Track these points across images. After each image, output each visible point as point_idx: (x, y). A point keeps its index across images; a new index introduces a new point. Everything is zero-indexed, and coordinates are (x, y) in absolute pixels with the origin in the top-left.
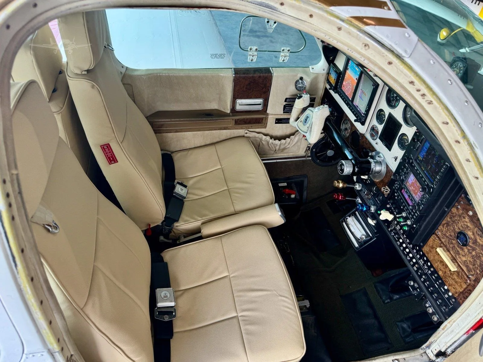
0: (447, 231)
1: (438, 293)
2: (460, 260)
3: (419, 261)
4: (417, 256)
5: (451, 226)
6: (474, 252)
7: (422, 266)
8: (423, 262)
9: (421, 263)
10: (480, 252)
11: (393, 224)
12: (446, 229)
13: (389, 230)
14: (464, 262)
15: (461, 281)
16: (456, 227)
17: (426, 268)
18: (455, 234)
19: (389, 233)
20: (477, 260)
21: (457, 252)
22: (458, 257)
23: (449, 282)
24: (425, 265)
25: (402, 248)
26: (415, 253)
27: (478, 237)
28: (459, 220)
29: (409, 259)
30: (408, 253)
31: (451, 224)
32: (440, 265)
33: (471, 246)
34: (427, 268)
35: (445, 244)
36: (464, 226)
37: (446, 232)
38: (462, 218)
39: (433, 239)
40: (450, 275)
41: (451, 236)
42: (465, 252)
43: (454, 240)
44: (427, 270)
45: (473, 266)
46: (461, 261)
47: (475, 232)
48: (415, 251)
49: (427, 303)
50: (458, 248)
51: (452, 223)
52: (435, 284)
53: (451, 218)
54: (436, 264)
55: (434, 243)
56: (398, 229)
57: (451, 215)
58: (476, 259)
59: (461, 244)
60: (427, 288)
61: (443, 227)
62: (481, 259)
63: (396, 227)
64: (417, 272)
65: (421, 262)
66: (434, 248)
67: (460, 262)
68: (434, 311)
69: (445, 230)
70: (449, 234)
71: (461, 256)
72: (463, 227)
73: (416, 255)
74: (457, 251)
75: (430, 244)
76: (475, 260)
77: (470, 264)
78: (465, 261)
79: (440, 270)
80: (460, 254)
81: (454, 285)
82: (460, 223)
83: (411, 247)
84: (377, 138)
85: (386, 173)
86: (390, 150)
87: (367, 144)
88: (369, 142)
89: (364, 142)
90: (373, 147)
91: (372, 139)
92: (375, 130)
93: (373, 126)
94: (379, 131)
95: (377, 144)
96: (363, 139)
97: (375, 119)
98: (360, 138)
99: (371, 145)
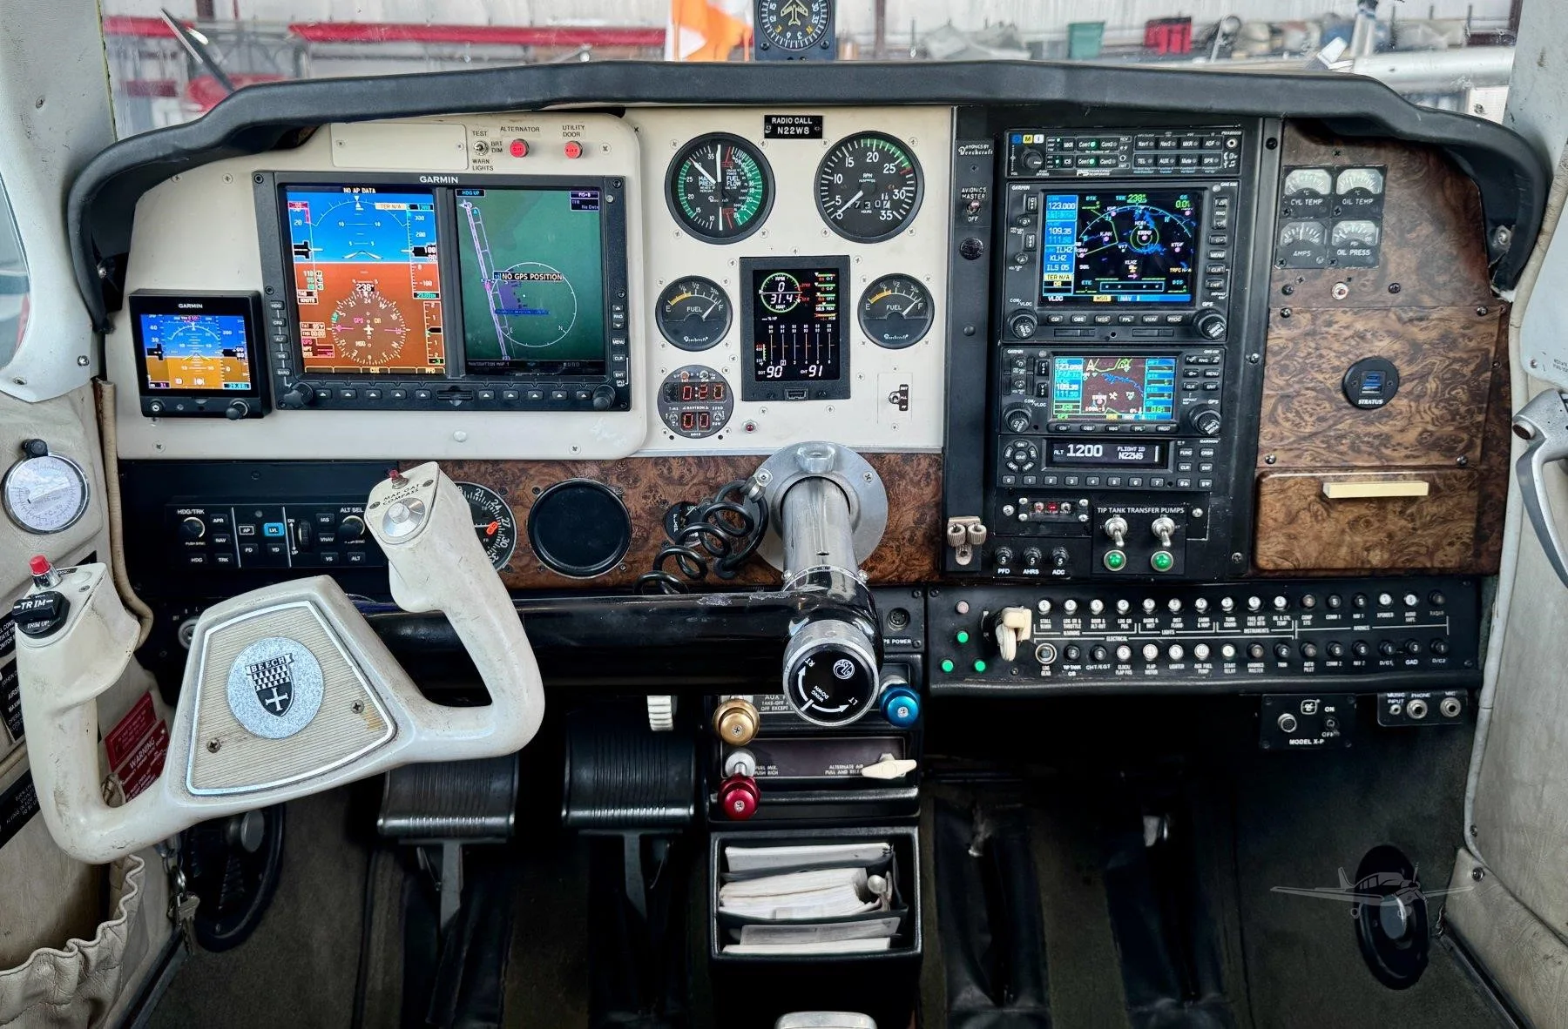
0: (1298, 420)
1: (1385, 637)
2: (1404, 452)
3: (1246, 631)
4: (1226, 625)
5: (1303, 392)
6: (1430, 379)
7: (1271, 634)
8: (1261, 620)
9: (1259, 631)
10: (1447, 363)
11: (1039, 642)
12: (1290, 416)
13: (1046, 672)
14: (1420, 443)
15: (1455, 500)
16: (1320, 377)
17: (1284, 623)
18: (1331, 400)
19: (1059, 681)
20: (1453, 393)
21: (1377, 442)
22: (1387, 452)
23: (1423, 550)
24: (1275, 618)
25: (1151, 670)
26: (1210, 628)
27: (1415, 330)
28: (1317, 349)
29: (1208, 666)
30: (1189, 656)
31: (1297, 386)
32: (1358, 539)
33: (1411, 377)
34: (1288, 618)
35: (1318, 464)
36: (1348, 348)
37: (1296, 425)
38: (1324, 329)
39: (1275, 491)
40: (1410, 525)
41: (1321, 419)
42: (1401, 413)
43: (1340, 420)
44: (1295, 624)
45: (1453, 419)
46: (1408, 452)
47: (1398, 327)
48: (1204, 622)
49: (1392, 704)
50: (1372, 429)
51: (1300, 382)
52: (1356, 628)
53: (1283, 370)
54: (1344, 551)
55: (1290, 498)
56: (1077, 633)
57: (1278, 358)
58: (1449, 393)
59: (1381, 402)
60: (1347, 669)
61: (1276, 423)
62: (1464, 376)
63: (1062, 636)
64: (1271, 669)
65: (1257, 627)
66: (1298, 512)
67: (1407, 457)
68: (1427, 695)
69: (1288, 425)
70: (1313, 419)
71: (1398, 438)
72: (1345, 354)
73: (1222, 628)
74: (1375, 437)
75: (1275, 520)
76: (1447, 401)
77: (1442, 426)
78: (1421, 434)
79: (1368, 550)
80: (1388, 437)
81: (1447, 534)
82: (1324, 352)
83: (1181, 625)
84: (729, 410)
85: (888, 493)
86: (845, 393)
87: (681, 481)
88: (691, 461)
89: (656, 486)
90: (729, 460)
91: (703, 436)
92: (688, 390)
93: (665, 384)
94: (726, 376)
95: (750, 428)
96: (635, 481)
97: (663, 346)
98: (614, 493)
99: (712, 464)
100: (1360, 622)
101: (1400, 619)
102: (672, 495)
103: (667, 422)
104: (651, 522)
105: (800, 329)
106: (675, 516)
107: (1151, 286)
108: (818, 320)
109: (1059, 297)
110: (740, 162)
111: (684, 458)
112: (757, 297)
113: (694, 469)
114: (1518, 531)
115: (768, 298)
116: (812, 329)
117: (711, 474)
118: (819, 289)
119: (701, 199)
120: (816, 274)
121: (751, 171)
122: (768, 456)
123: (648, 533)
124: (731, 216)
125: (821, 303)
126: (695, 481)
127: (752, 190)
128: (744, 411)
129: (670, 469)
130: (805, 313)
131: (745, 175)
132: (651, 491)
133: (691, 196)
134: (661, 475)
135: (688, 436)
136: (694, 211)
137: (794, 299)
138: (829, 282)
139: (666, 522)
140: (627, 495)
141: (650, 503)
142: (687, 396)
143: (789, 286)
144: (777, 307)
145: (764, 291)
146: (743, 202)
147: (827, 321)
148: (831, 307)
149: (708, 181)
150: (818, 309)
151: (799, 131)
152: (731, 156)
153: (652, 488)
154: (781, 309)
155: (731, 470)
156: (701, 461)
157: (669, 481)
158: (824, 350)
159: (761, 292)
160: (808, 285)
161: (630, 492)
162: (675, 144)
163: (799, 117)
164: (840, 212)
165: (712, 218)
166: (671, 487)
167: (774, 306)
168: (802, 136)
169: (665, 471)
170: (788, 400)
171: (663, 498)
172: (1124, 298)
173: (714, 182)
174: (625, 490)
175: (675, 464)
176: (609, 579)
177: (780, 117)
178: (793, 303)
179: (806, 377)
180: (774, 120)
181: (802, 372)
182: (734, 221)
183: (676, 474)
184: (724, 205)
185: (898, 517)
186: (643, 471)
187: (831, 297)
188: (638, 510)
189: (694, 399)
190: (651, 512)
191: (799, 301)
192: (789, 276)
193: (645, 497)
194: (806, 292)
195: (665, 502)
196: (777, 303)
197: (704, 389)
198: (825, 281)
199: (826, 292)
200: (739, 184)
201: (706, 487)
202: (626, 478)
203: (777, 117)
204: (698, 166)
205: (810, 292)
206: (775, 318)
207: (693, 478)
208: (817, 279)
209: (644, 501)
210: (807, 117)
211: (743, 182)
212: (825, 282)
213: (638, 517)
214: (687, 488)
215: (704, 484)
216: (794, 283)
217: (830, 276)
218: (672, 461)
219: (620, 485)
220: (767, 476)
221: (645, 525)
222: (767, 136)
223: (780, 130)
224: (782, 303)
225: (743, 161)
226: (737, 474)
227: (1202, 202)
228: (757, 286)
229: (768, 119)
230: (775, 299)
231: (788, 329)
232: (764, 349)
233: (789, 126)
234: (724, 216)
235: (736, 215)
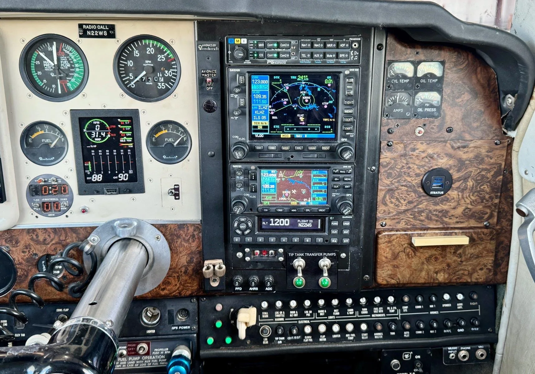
0: (397, 203)
1: (447, 317)
2: (455, 220)
3: (373, 316)
4: (362, 313)
5: (400, 187)
6: (470, 180)
7: (386, 317)
8: (381, 310)
9: (380, 315)
10: (479, 171)
11: (262, 325)
12: (393, 200)
13: (266, 342)
14: (465, 215)
15: (483, 246)
16: (409, 179)
17: (393, 311)
18: (415, 191)
19: (272, 346)
20: (482, 187)
21: (440, 214)
22: (446, 220)
23: (466, 273)
24: (388, 308)
25: (323, 339)
26: (354, 314)
27: (461, 153)
28: (407, 164)
29: (353, 335)
30: (343, 330)
31: (396, 184)
32: (431, 267)
33: (459, 180)
34: (395, 308)
35: (409, 227)
36: (424, 163)
37: (397, 206)
38: (411, 153)
39: (386, 242)
40: (459, 260)
41: (410, 202)
42: (453, 199)
43: (420, 203)
44: (399, 311)
45: (482, 202)
46: (457, 220)
47: (451, 151)
48: (351, 311)
49: (450, 353)
50: (438, 208)
51: (398, 182)
52: (432, 313)
53: (389, 175)
54: (423, 274)
55: (394, 246)
56: (283, 319)
57: (386, 169)
58: (480, 188)
59: (442, 193)
60: (427, 335)
61: (386, 204)
62: (488, 178)
63: (274, 321)
64: (387, 336)
65: (379, 313)
66: (398, 253)
67: (457, 222)
68: (469, 348)
69: (392, 205)
70: (406, 202)
71: (452, 212)
72: (423, 166)
73: (360, 314)
74: (439, 212)
75: (386, 258)
76: (479, 192)
77: (476, 205)
78: (464, 210)
79: (437, 273)
80: (446, 212)
81: (479, 264)
82: (411, 166)
83: (338, 314)
84: (71, 200)
85: (170, 247)
86: (141, 190)
87: (44, 242)
88: (50, 231)
89: (29, 245)
90: (73, 230)
91: (56, 216)
92: (45, 189)
93: (30, 186)
94: (67, 180)
95: (84, 211)
96: (17, 242)
97: (27, 163)
98: (4, 249)
99: (63, 232)
100: (433, 309)
101: (454, 307)
102: (40, 251)
103: (32, 208)
104: (29, 266)
105: (111, 152)
106: (43, 262)
107: (313, 129)
108: (122, 147)
109: (261, 135)
110: (68, 52)
111: (45, 229)
112: (82, 133)
113: (52, 235)
114: (517, 261)
115: (90, 134)
116: (118, 152)
117: (62, 238)
118: (121, 129)
119: (46, 75)
120: (119, 120)
121: (76, 58)
122: (97, 227)
123: (27, 273)
124: (66, 85)
125: (123, 137)
126: (53, 242)
127: (77, 70)
128: (80, 201)
129: (37, 235)
130: (113, 143)
131: (72, 60)
132: (27, 248)
133: (40, 73)
134: (32, 239)
135: (47, 216)
136: (42, 82)
137: (106, 135)
138: (128, 125)
139: (38, 266)
140: (13, 251)
141: (27, 255)
142: (45, 192)
143: (103, 127)
144: (96, 139)
145: (87, 129)
146: (73, 76)
147: (128, 148)
148: (130, 140)
149: (49, 64)
150: (121, 141)
151: (101, 33)
152: (62, 49)
153: (27, 247)
154: (98, 140)
155: (74, 235)
156: (55, 230)
157: (37, 242)
158: (127, 165)
159: (85, 130)
160: (114, 126)
161: (14, 249)
162: (23, 41)
163: (100, 25)
164: (132, 83)
165: (54, 86)
166: (39, 246)
167: (94, 139)
168: (103, 37)
169: (35, 237)
170: (106, 194)
171: (34, 252)
172: (298, 136)
173: (53, 64)
174: (11, 248)
175: (40, 233)
176: (5, 299)
177: (88, 25)
178: (105, 137)
179: (117, 181)
180: (84, 27)
181: (114, 178)
182: (67, 87)
183: (41, 238)
184: (61, 78)
185: (177, 259)
186: (21, 237)
187: (129, 134)
188: (20, 259)
189: (49, 194)
190: (28, 260)
191: (109, 136)
192: (102, 121)
193: (23, 252)
194: (113, 131)
195: (36, 254)
196: (96, 137)
197: (55, 188)
199: (125, 131)
200: (69, 65)
201: (61, 246)
202: (11, 241)
203: (86, 25)
204: (42, 55)
205: (116, 131)
206: (95, 146)
207: (52, 240)
208: (120, 123)
209: (23, 254)
210: (105, 25)
211: (71, 64)
212: (125, 125)
213: (20, 264)
214: (49, 246)
215: (59, 243)
216: (105, 125)
217: (127, 121)
218: (38, 231)
219: (7, 245)
220: (96, 239)
221: (25, 268)
222: (81, 36)
223: (89, 33)
224: (98, 137)
225: (71, 52)
226: (79, 238)
227: (339, 81)
228: (81, 128)
229: (80, 26)
230: (94, 135)
231: (104, 153)
232: (89, 164)
233: (94, 30)
234: (61, 85)
235: (69, 84)
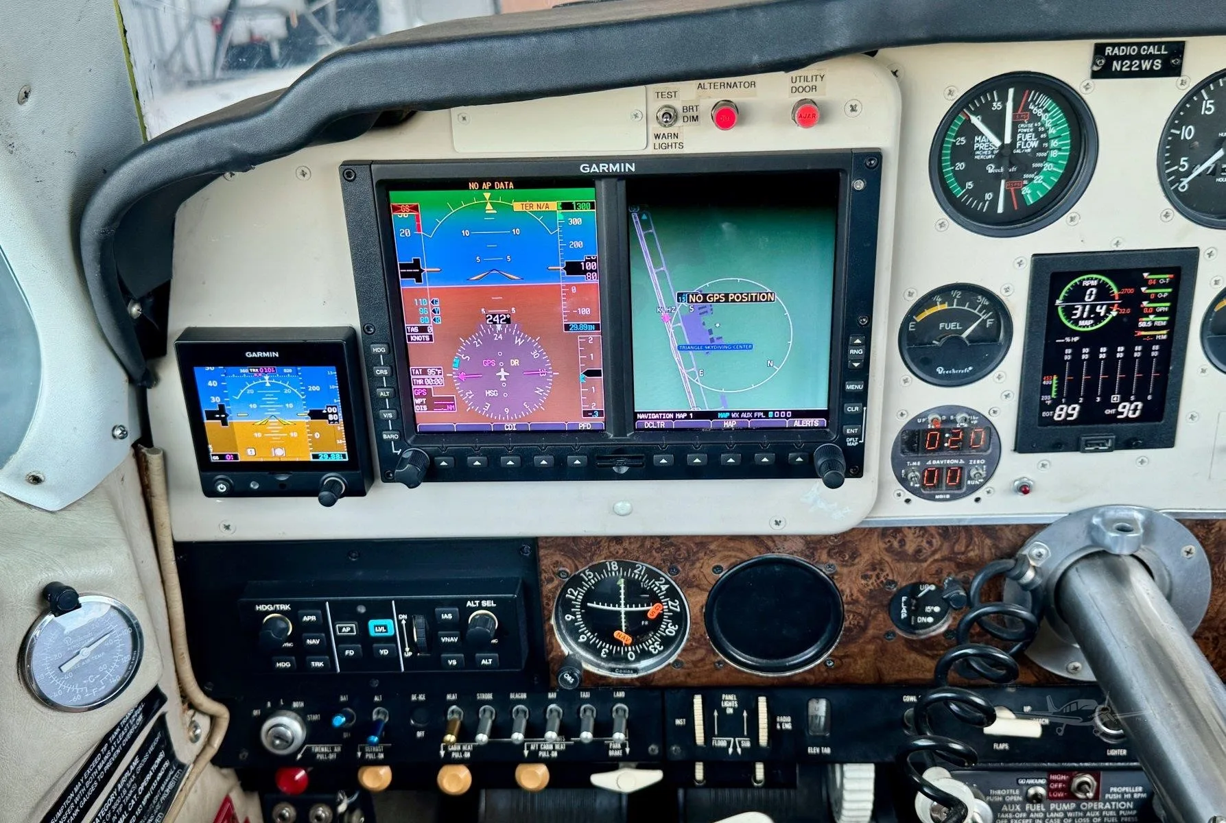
84: (993, 464)
85: (1212, 569)
86: (1166, 439)
87: (917, 556)
88: (934, 532)
89: (881, 562)
90: (989, 531)
91: (954, 497)
92: (934, 437)
93: (903, 431)
94: (993, 419)
95: (1025, 489)
96: (853, 557)
97: (906, 381)
98: (823, 572)
99: (963, 534)
102: (902, 575)
103: (903, 481)
104: (872, 608)
105: (1112, 353)
106: (904, 599)
108: (1140, 340)
110: (1039, 112)
111: (922, 528)
112: (1053, 309)
113: (936, 542)
115: (1069, 312)
116: (1129, 352)
117: (960, 547)
118: (1146, 297)
119: (976, 169)
120: (1145, 275)
121: (1055, 125)
122: (1049, 525)
123: (867, 622)
124: (1018, 192)
125: (1147, 315)
126: (937, 556)
127: (1054, 154)
128: (1014, 466)
129: (902, 542)
130: (1121, 331)
131: (1046, 131)
132: (874, 569)
133: (961, 166)
134: (890, 550)
135: (931, 498)
136: (963, 187)
137: (1108, 311)
138: (1165, 286)
139: (892, 606)
140: (841, 575)
141: (872, 583)
142: (932, 444)
143: (1103, 292)
144: (1081, 323)
145: (1066, 300)
146: (1039, 170)
147: (1154, 340)
148: (1162, 321)
149: (988, 142)
150: (1141, 324)
151: (1146, 65)
152: (1027, 104)
153: (875, 566)
154: (1086, 325)
155: (988, 542)
156: (947, 532)
157: (901, 556)
158: (1143, 383)
159: (1058, 302)
160: (1131, 291)
161: (845, 570)
162: (950, 93)
163: (1149, 44)
164: (1185, 181)
165: (989, 196)
166: (903, 564)
167: (1076, 322)
168: (1151, 73)
169: (896, 544)
170: (1084, 452)
171: (890, 578)
173: (998, 143)
174: (838, 569)
175: (910, 536)
176: (808, 677)
177: (1119, 45)
178: (1106, 316)
179: (1113, 419)
180: (1108, 50)
181: (1108, 412)
182: (1021, 198)
183: (910, 548)
184: (1010, 177)
185: (1221, 601)
186: (864, 544)
187: (1164, 307)
188: (856, 594)
189: (941, 448)
190: (871, 595)
191: (1114, 313)
192: (1103, 278)
193: (865, 577)
194: (1126, 301)
195: (893, 582)
196: (1081, 318)
197: (957, 435)
198: (1157, 287)
199: (1157, 300)
200: (1035, 144)
201: (953, 565)
202: (841, 553)
203: (1113, 45)
204: (976, 121)
205: (1133, 304)
206: (1076, 339)
207: (934, 553)
208: (1145, 283)
209: (863, 582)
210: (1160, 44)
211: (1042, 141)
212: (1158, 285)
213: (855, 602)
214: (925, 565)
215: (950, 559)
216: (1109, 289)
217: (1165, 278)
218: (906, 532)
219: (832, 562)
220: (1043, 551)
221: (864, 611)
222: (1095, 75)
223: (1116, 66)
224: (1088, 318)
225: (1046, 111)
226: (997, 547)
228: (1054, 295)
229: (1099, 50)
230: (1079, 313)
231: (1094, 353)
232: (1054, 381)
233: (1131, 58)
234: (1007, 192)
235: (1026, 191)
